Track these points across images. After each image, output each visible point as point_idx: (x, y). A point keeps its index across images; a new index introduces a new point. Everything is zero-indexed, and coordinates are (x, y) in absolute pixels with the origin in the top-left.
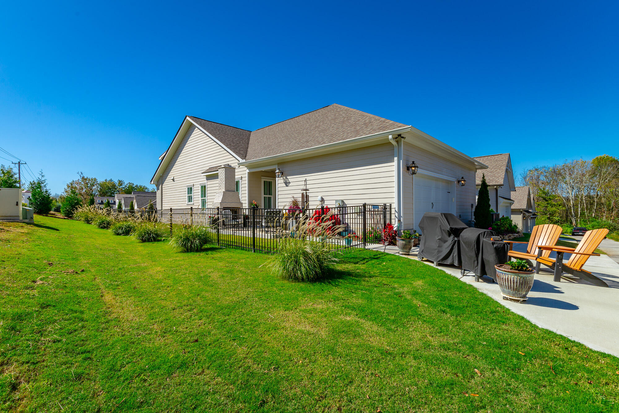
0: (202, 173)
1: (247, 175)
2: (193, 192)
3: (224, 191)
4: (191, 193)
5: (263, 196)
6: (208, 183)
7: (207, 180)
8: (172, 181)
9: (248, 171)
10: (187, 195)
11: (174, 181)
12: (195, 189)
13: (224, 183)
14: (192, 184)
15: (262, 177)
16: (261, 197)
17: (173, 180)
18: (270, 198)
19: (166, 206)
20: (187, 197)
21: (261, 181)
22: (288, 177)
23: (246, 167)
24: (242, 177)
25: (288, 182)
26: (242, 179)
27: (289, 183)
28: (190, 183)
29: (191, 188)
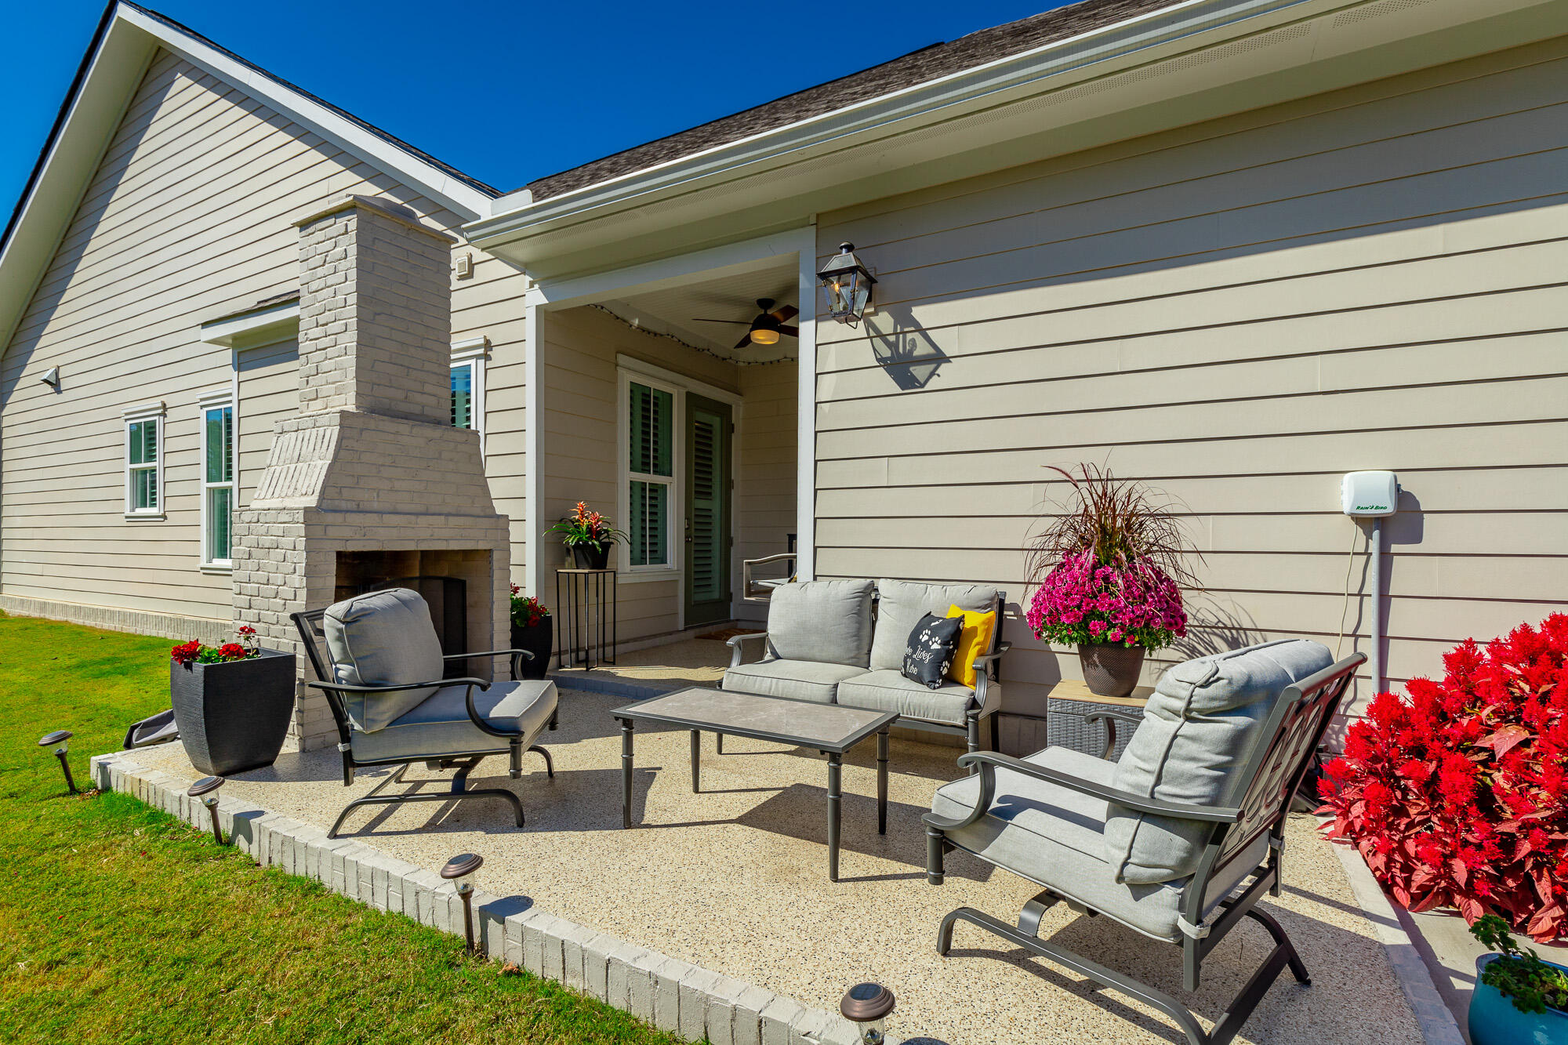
0: (205, 325)
1: (529, 329)
2: (159, 452)
3: (351, 408)
4: (151, 457)
5: (626, 476)
6: (248, 390)
7: (239, 367)
8: (49, 389)
9: (538, 297)
10: (128, 466)
11: (59, 391)
12: (171, 430)
13: (350, 339)
14: (157, 403)
15: (622, 359)
16: (613, 483)
17: (55, 384)
18: (658, 491)
19: (19, 522)
20: (127, 474)
21: (613, 382)
22: (923, 314)
23: (524, 268)
24: (488, 345)
25: (922, 349)
26: (487, 357)
27: (938, 358)
28: (141, 400)
29: (151, 428)
